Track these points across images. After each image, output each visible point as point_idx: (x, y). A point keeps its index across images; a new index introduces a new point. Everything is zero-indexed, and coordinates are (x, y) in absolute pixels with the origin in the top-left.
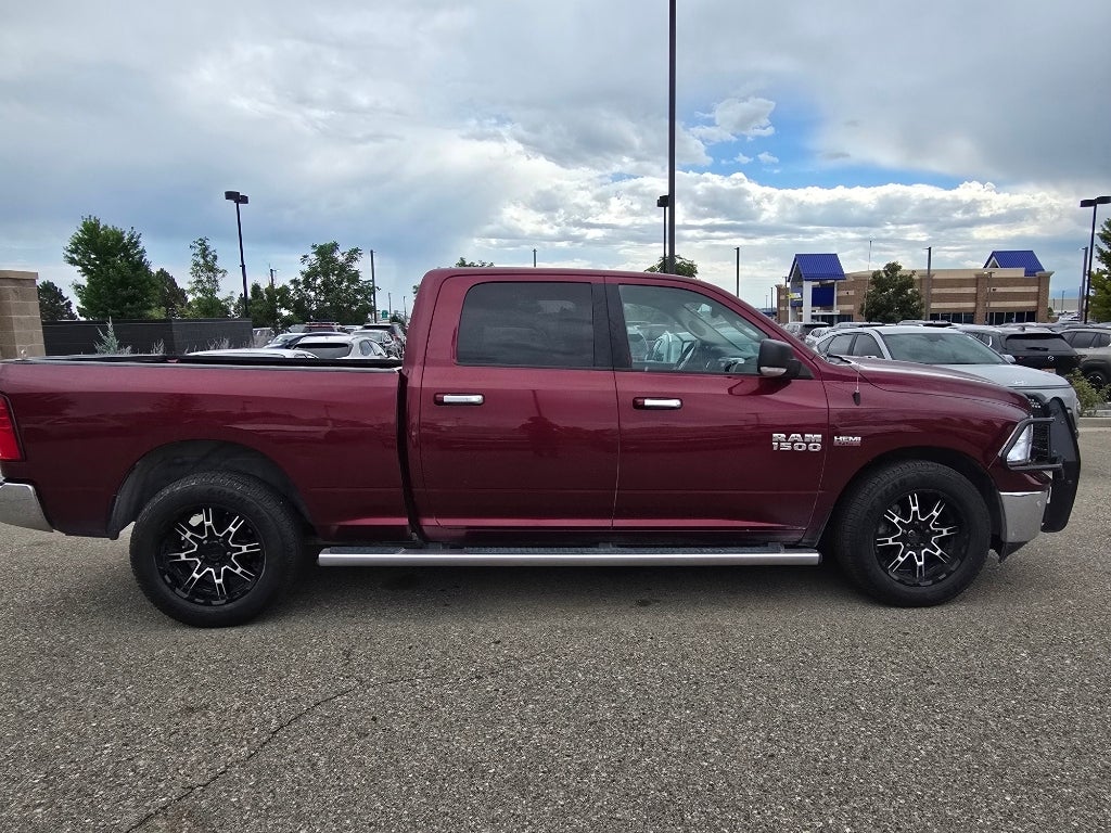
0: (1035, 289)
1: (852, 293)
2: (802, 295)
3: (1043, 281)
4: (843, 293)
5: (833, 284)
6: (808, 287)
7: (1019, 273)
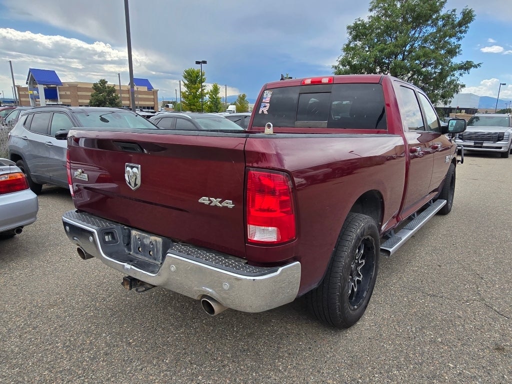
0: (152, 97)
1: (68, 93)
2: (38, 92)
3: (155, 93)
4: (63, 93)
5: (56, 87)
6: (41, 88)
7: (145, 89)
